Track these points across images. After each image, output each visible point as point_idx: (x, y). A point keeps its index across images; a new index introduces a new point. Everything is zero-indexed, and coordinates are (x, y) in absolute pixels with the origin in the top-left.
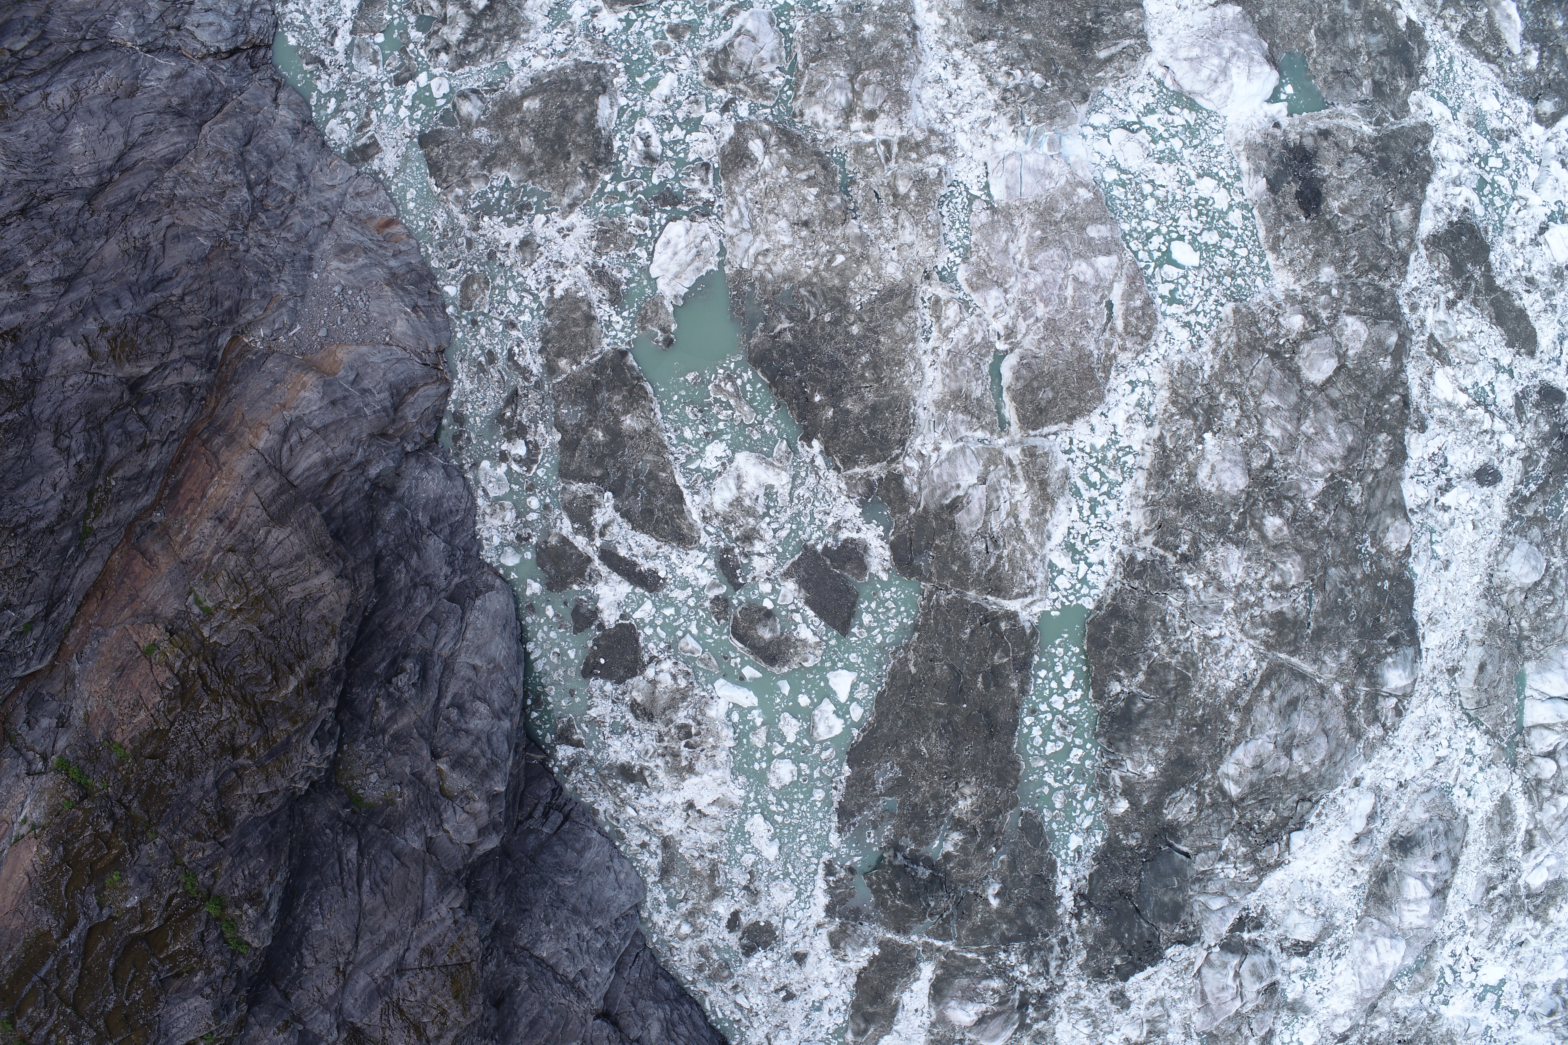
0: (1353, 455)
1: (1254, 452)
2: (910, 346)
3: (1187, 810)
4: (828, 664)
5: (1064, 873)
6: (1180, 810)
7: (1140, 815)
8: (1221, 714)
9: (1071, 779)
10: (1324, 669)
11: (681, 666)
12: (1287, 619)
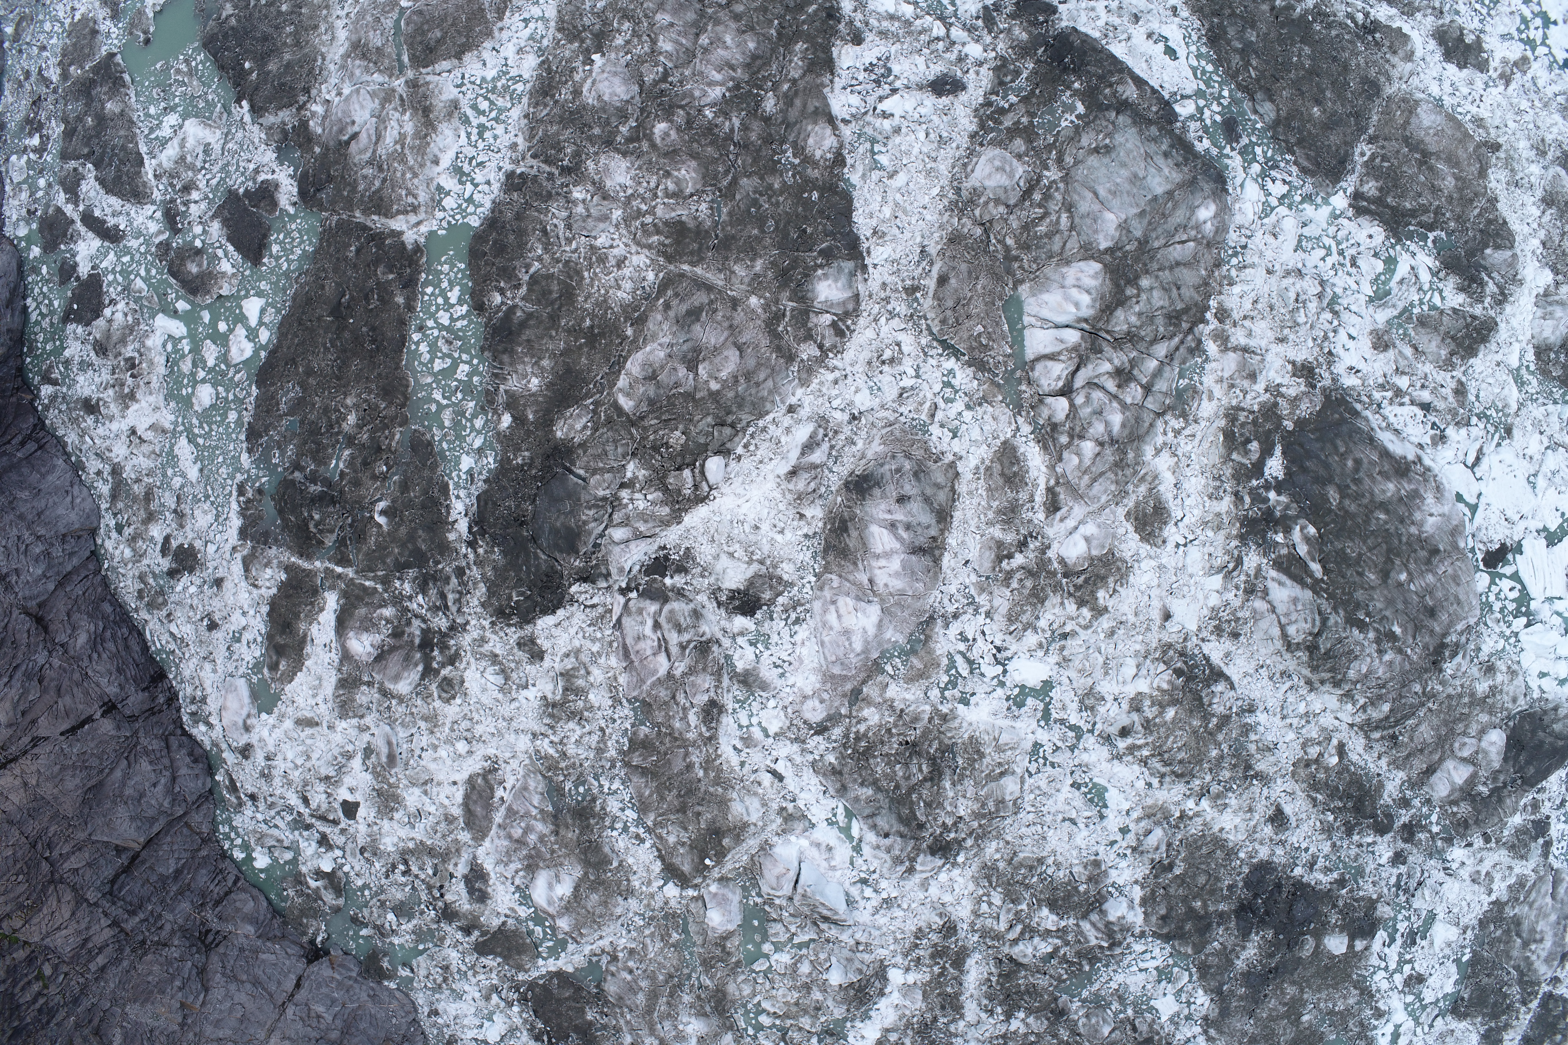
0: (759, 62)
1: (644, 68)
2: (325, 12)
3: (578, 427)
4: (243, 293)
5: (458, 497)
6: (572, 427)
7: (528, 433)
8: (617, 328)
9: (459, 395)
10: (734, 280)
11: (132, 305)
12: (689, 229)
